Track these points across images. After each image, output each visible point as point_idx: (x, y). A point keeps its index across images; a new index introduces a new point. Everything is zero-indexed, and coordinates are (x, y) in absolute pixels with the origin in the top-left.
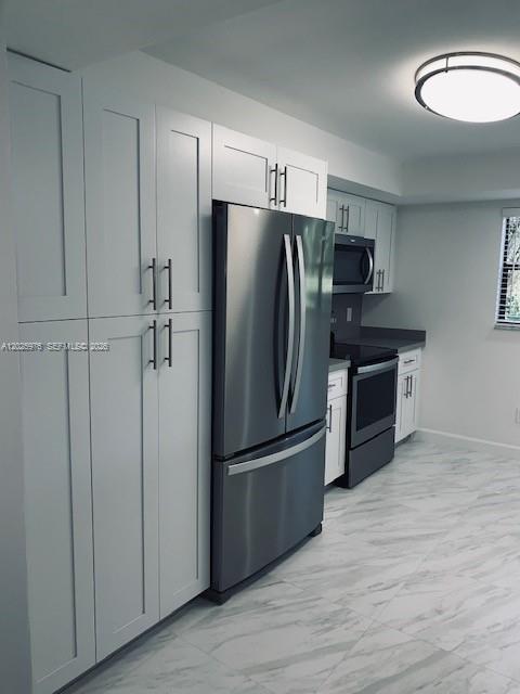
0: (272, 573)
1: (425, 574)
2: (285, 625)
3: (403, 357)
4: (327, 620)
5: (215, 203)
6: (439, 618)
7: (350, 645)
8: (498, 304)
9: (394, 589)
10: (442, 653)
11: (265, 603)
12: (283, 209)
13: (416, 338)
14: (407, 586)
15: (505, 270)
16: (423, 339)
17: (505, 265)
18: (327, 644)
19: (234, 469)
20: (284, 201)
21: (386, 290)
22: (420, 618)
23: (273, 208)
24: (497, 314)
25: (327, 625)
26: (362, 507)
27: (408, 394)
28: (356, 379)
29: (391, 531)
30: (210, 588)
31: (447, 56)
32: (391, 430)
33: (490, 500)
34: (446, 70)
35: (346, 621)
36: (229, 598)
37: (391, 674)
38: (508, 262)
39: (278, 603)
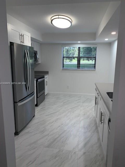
0: (27, 126)
1: (58, 119)
2: (35, 135)
3: (45, 77)
4: (43, 131)
5: (11, 43)
6: (62, 125)
7: (48, 134)
8: (62, 65)
9: (53, 123)
10: (65, 131)
11: (28, 132)
12: (23, 44)
13: (47, 73)
14: (55, 121)
15: (63, 58)
16: (48, 73)
17: (63, 57)
18: (44, 135)
19: (20, 104)
20: (24, 42)
21: (40, 62)
22: (59, 126)
23: (21, 44)
24: (62, 67)
25: (43, 132)
26: (42, 110)
27: (47, 85)
28: (38, 82)
29: (49, 112)
30: (16, 132)
31: (59, 15)
32: (44, 93)
33: (66, 103)
34: (59, 18)
35: (46, 131)
36: (19, 133)
37: (57, 137)
38: (64, 56)
39: (31, 131)
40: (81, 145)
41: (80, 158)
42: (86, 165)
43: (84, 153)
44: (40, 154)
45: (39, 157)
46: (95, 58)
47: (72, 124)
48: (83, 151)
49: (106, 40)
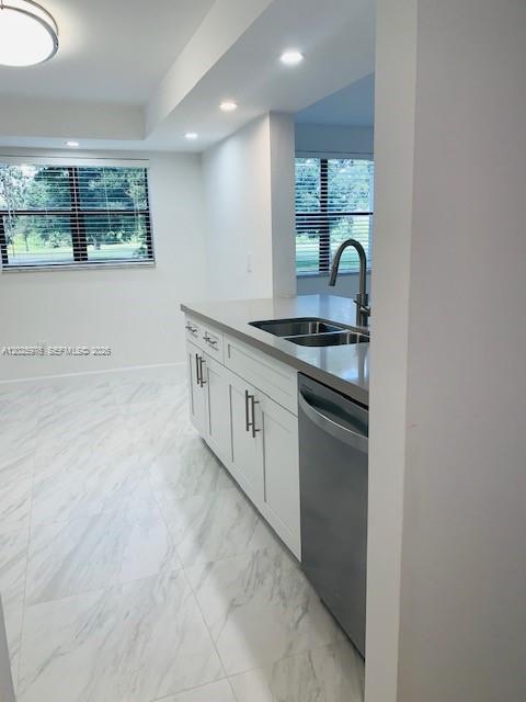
40: (186, 544)
41: (199, 586)
42: (234, 600)
43: (210, 565)
44: (21, 634)
45: (19, 648)
46: (148, 214)
47: (117, 484)
48: (201, 561)
49: (191, 136)
